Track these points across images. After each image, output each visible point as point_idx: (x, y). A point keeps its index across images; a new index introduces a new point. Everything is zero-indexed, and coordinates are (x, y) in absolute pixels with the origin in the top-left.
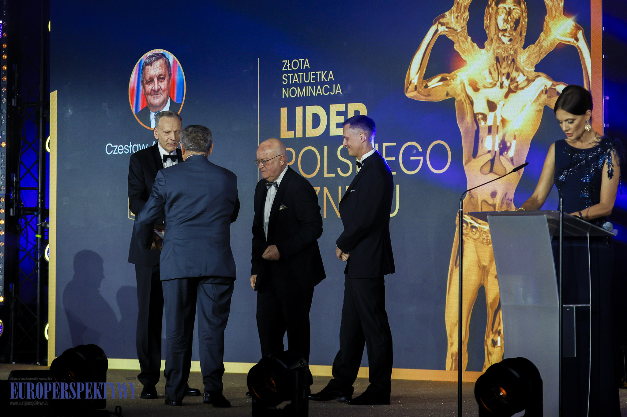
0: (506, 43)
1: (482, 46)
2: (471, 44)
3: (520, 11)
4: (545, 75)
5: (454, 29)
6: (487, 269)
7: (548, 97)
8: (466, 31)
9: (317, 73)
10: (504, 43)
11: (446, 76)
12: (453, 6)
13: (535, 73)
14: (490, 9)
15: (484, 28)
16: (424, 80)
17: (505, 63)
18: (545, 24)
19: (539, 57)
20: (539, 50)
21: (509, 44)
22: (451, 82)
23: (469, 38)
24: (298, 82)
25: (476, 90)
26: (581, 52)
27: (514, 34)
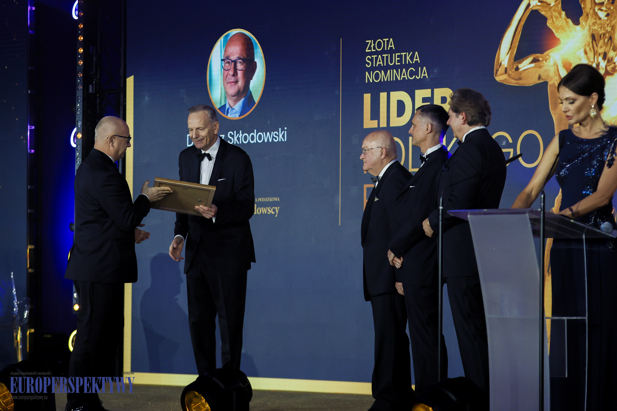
0: (602, 19)
1: (576, 22)
2: (565, 20)
5: (547, 3)
8: (560, 6)
9: (402, 55)
10: (600, 19)
11: (538, 57)
16: (515, 61)
17: (601, 42)
21: (606, 20)
22: (543, 63)
23: (563, 13)
24: (382, 65)
27: (612, 8)
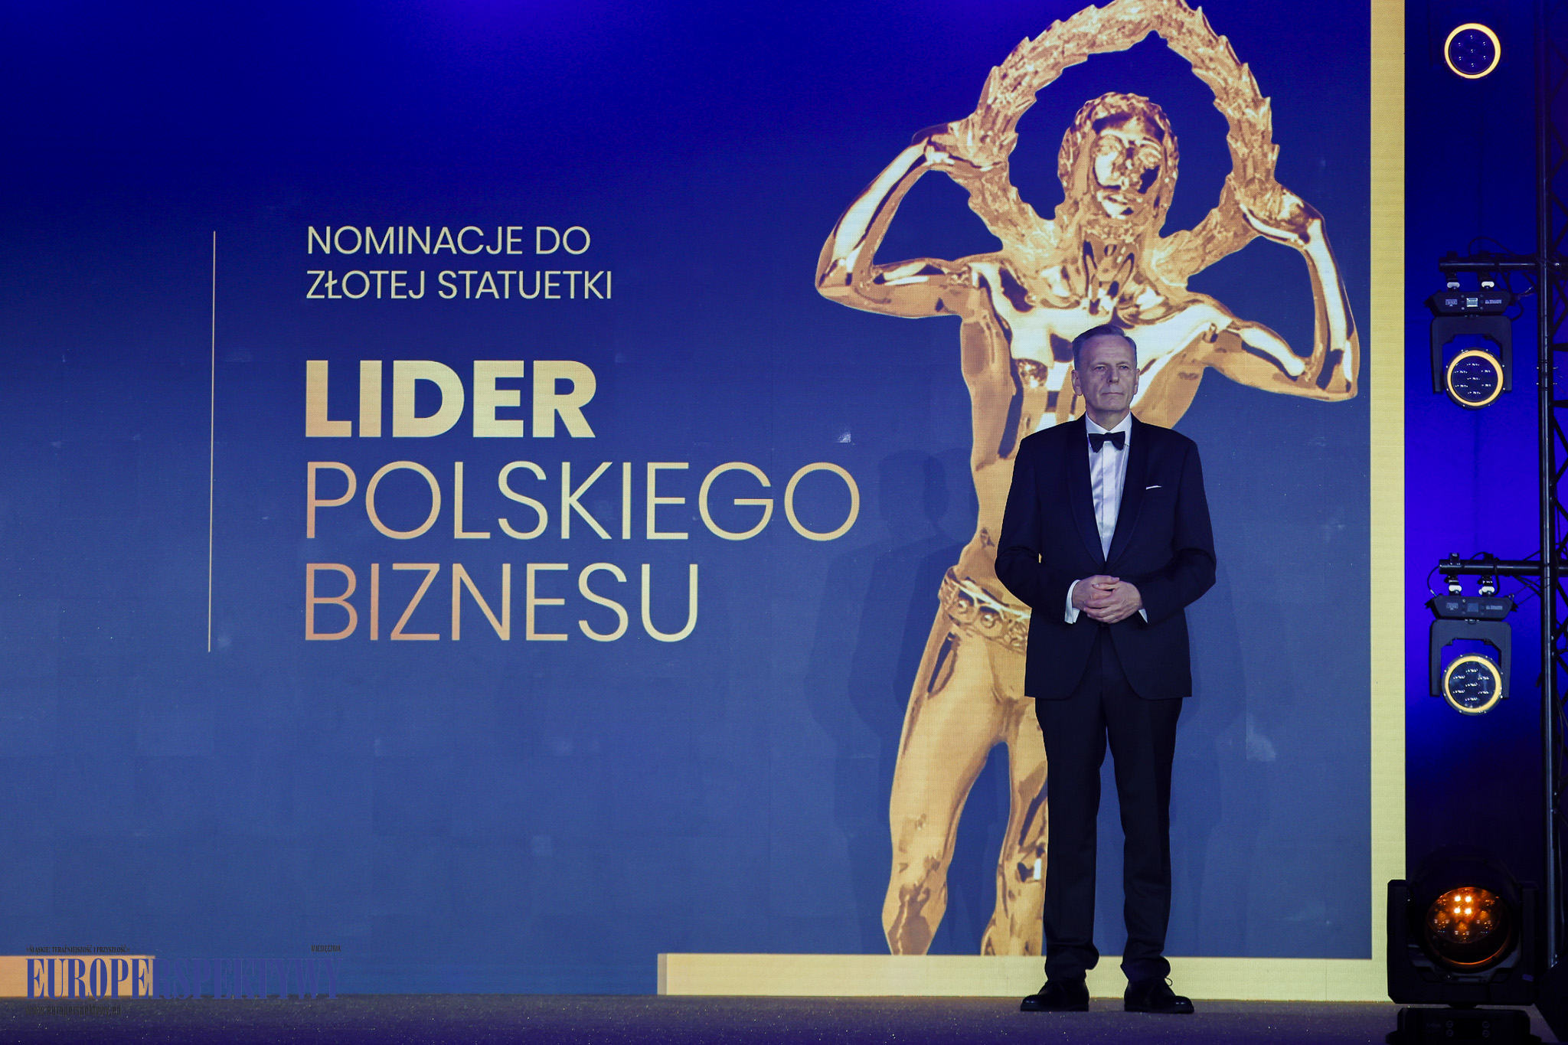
0: (1113, 217)
1: (1046, 212)
2: (1017, 204)
3: (1160, 153)
4: (1213, 302)
5: (971, 164)
6: (1016, 707)
7: (1218, 350)
8: (1006, 174)
10: (1109, 216)
11: (940, 265)
12: (973, 112)
13: (1187, 293)
14: (1079, 135)
15: (1057, 176)
16: (875, 264)
17: (1107, 261)
18: (1224, 194)
19: (1203, 261)
20: (1204, 246)
21: (1122, 221)
22: (952, 279)
23: (1013, 192)
25: (1023, 307)
26: (1314, 265)
27: (1140, 200)
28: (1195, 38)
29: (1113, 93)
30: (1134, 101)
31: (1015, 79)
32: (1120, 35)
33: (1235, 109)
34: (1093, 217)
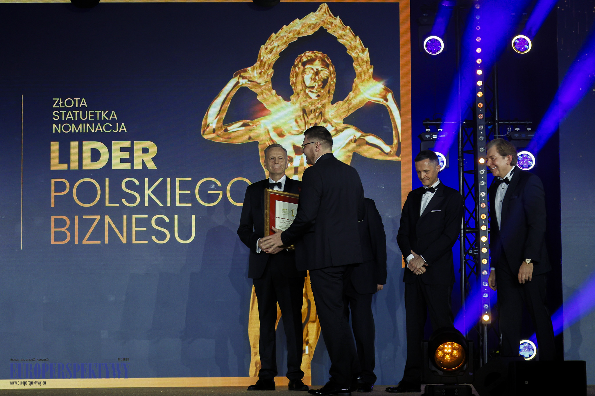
0: (313, 98)
1: (287, 99)
2: (276, 97)
3: (328, 72)
4: (354, 127)
5: (257, 83)
7: (357, 146)
8: (270, 85)
9: (97, 112)
10: (311, 98)
11: (249, 123)
12: (256, 63)
13: (344, 125)
14: (297, 68)
15: (290, 85)
16: (223, 124)
17: (312, 115)
18: (354, 85)
19: (348, 112)
20: (348, 106)
21: (316, 100)
22: (253, 128)
23: (274, 92)
24: (73, 119)
25: (281, 135)
26: (391, 110)
27: (322, 91)
28: (338, 28)
29: (308, 51)
30: (317, 54)
31: (271, 49)
32: (309, 29)
33: (355, 53)
34: (305, 99)
